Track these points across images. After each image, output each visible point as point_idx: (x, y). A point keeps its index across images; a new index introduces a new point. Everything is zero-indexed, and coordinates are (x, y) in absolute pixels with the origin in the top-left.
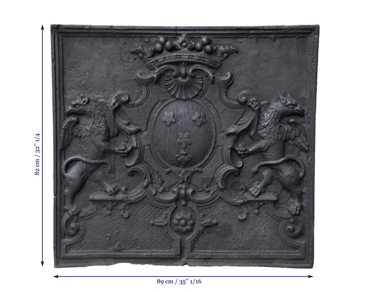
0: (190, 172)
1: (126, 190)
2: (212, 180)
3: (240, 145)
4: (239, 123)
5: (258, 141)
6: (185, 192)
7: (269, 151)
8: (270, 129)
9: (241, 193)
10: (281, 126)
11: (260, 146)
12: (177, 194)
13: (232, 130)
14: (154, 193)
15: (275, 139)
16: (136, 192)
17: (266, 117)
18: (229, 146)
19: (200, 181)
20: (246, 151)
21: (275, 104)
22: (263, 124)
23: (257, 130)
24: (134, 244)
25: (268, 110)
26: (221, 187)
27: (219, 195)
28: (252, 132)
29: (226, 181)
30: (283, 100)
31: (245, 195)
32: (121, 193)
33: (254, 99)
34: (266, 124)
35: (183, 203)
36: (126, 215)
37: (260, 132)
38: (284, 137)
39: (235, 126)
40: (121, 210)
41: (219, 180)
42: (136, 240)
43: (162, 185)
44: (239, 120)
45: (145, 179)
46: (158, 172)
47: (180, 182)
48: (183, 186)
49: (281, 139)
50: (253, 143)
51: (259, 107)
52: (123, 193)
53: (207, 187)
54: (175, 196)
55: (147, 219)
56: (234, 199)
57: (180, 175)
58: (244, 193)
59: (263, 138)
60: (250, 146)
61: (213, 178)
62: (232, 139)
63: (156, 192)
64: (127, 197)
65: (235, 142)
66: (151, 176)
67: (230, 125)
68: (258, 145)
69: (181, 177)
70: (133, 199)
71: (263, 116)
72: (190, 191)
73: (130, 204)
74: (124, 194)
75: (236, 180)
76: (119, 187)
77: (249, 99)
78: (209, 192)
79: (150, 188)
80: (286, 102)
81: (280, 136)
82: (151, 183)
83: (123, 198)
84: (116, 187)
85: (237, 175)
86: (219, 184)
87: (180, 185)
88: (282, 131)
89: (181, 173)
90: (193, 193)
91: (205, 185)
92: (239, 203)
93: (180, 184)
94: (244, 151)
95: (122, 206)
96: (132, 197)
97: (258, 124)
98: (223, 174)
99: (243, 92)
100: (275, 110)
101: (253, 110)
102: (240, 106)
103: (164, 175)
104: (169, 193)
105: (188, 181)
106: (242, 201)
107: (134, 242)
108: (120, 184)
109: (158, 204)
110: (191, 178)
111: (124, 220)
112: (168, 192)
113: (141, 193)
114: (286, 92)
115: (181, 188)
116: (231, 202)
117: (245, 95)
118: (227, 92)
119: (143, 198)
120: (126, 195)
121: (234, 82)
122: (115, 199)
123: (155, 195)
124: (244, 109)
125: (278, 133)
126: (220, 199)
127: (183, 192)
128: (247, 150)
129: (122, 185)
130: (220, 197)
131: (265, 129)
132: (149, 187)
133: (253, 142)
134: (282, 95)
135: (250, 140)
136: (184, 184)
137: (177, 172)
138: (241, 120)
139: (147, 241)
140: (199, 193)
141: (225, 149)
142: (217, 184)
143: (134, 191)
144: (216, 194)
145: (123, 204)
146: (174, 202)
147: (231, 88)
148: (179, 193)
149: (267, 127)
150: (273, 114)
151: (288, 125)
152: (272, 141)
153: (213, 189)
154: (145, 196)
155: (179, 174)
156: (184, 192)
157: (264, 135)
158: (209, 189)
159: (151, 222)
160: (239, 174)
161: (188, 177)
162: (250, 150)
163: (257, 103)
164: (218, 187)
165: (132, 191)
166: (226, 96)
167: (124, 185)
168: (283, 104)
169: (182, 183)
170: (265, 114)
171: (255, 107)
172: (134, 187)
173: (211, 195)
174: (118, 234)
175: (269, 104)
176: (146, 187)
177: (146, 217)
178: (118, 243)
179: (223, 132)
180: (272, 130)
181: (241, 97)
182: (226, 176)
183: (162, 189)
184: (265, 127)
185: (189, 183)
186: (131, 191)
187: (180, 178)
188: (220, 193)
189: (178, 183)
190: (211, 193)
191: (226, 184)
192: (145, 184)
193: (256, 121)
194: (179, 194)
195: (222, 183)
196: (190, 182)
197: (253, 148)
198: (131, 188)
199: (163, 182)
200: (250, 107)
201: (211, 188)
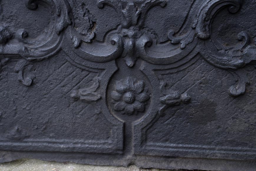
0: (143, 5)
1: (26, 36)
2: (185, 21)
6: (134, 44)
9: (240, 46)
12: (119, 47)
14: (76, 43)
16: (43, 40)
19: (163, 22)
24: (45, 129)
26: (201, 34)
27: (197, 50)
29: (212, 23)
31: (246, 51)
32: (15, 40)
35: (130, 63)
36: (27, 80)
40: (17, 72)
41: (197, 21)
42: (47, 123)
43: (91, 28)
45: (59, 16)
46: (83, 4)
47: (125, 24)
48: (131, 33)
52: (20, 41)
53: (174, 35)
54: (115, 50)
55: (66, 89)
56: (225, 58)
57: (124, 11)
58: (244, 47)
61: (187, 17)
63: (81, 43)
64: (26, 48)
66: (70, 12)
69: (126, 15)
70: (38, 53)
72: (143, 41)
73: (34, 61)
74: (21, 43)
75: (231, 20)
76: (12, 29)
78: (177, 43)
79: (69, 33)
82: (71, 24)
83: (20, 51)
84: (6, 29)
85: (236, 10)
86: (198, 29)
87: (125, 30)
89: (127, 8)
90: (148, 45)
91: (171, 31)
92: (235, 66)
93: (124, 27)
95: (19, 65)
96: (36, 49)
98: (207, 9)
103: (94, 11)
104: (105, 44)
105: (140, 23)
106: (240, 61)
107: (44, 127)
108: (13, 24)
109: (83, 64)
110: (145, 18)
111: (25, 89)
112: (103, 42)
113: (52, 42)
115: (126, 36)
116: (217, 63)
119: (58, 52)
120: (26, 45)
122: (6, 52)
123: (79, 46)
126: (198, 57)
127: (129, 43)
129: (17, 26)
130: (199, 53)
132: (66, 32)
136: (132, 28)
137: (120, 5)
139: (67, 125)
140: (159, 45)
142: (194, 29)
143: (41, 37)
144: (190, 47)
145: (21, 61)
146: (114, 62)
148: (123, 45)
153: (185, 38)
154: (61, 49)
155: (123, 8)
156: (131, 43)
158: (178, 38)
159: (73, 95)
160: (239, 11)
161: (140, 15)
164: (196, 35)
165: (37, 39)
167: (20, 27)
169: (128, 27)
172: (40, 31)
173: (182, 49)
174: (16, 113)
176: (62, 32)
177: (64, 86)
178: (16, 128)
182: (213, 13)
183: (91, 36)
185: (141, 27)
186: (34, 37)
187: (124, 17)
188: (198, 46)
189: (120, 26)
190: (182, 46)
191: (211, 30)
192: (59, 25)
194: (122, 47)
195: (205, 26)
196: (143, 24)
198: (35, 32)
199: (94, 23)
201: (181, 37)
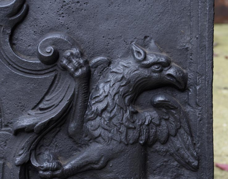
3: (46, 155)
4: (41, 106)
5: (87, 144)
7: (108, 168)
8: (111, 119)
10: (136, 113)
11: (87, 157)
13: (25, 121)
15: (121, 142)
17: (101, 91)
18: (18, 160)
20: (57, 169)
21: (123, 63)
22: (94, 108)
23: (83, 120)
25: (108, 77)
28: (72, 126)
30: (139, 53)
33: (75, 51)
34: (101, 106)
37: (90, 125)
38: (143, 138)
39: (33, 112)
44: (43, 98)
49: (136, 141)
50: (76, 150)
51: (84, 69)
59: (95, 139)
60: (68, 156)
62: (24, 141)
65: (35, 149)
67: (23, 109)
68: (85, 154)
71: (97, 89)
77: (64, 51)
80: (145, 58)
81: (132, 135)
88: (138, 123)
94: (53, 170)
97: (86, 106)
99: (50, 36)
100: (120, 76)
101: (72, 75)
102: (44, 67)
114: (146, 37)
117: (55, 42)
118: (16, 36)
121: (31, 12)
124: (53, 74)
125: (128, 128)
128: (60, 166)
131: (98, 119)
133: (75, 146)
134: (137, 44)
135: (70, 143)
138: (47, 98)
141: (9, 165)
147: (23, 26)
149: (104, 116)
150: (117, 84)
151: (152, 109)
152: (114, 145)
157: (97, 133)
162: (67, 167)
163: (81, 61)
166: (12, 45)
168: (139, 62)
170: (101, 86)
171: (76, 69)
175: (109, 63)
179: (6, 126)
180: (115, 121)
181: (44, 47)
184: (99, 114)
193: (80, 100)
197: (73, 162)
200: (65, 68)
